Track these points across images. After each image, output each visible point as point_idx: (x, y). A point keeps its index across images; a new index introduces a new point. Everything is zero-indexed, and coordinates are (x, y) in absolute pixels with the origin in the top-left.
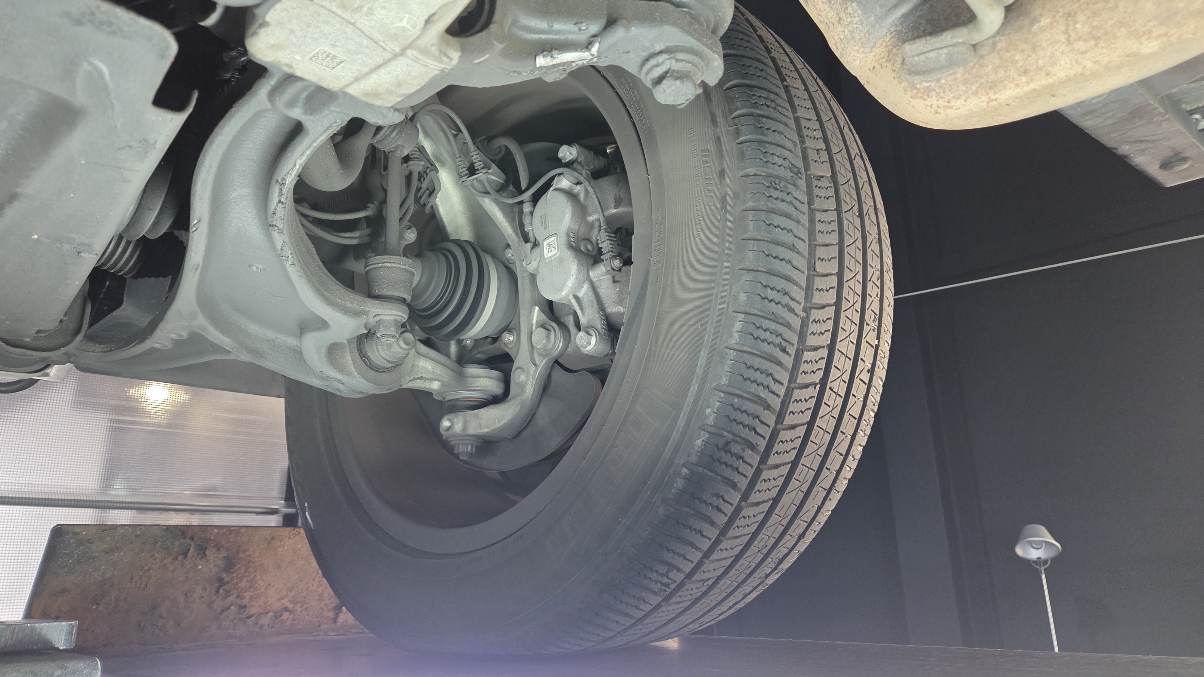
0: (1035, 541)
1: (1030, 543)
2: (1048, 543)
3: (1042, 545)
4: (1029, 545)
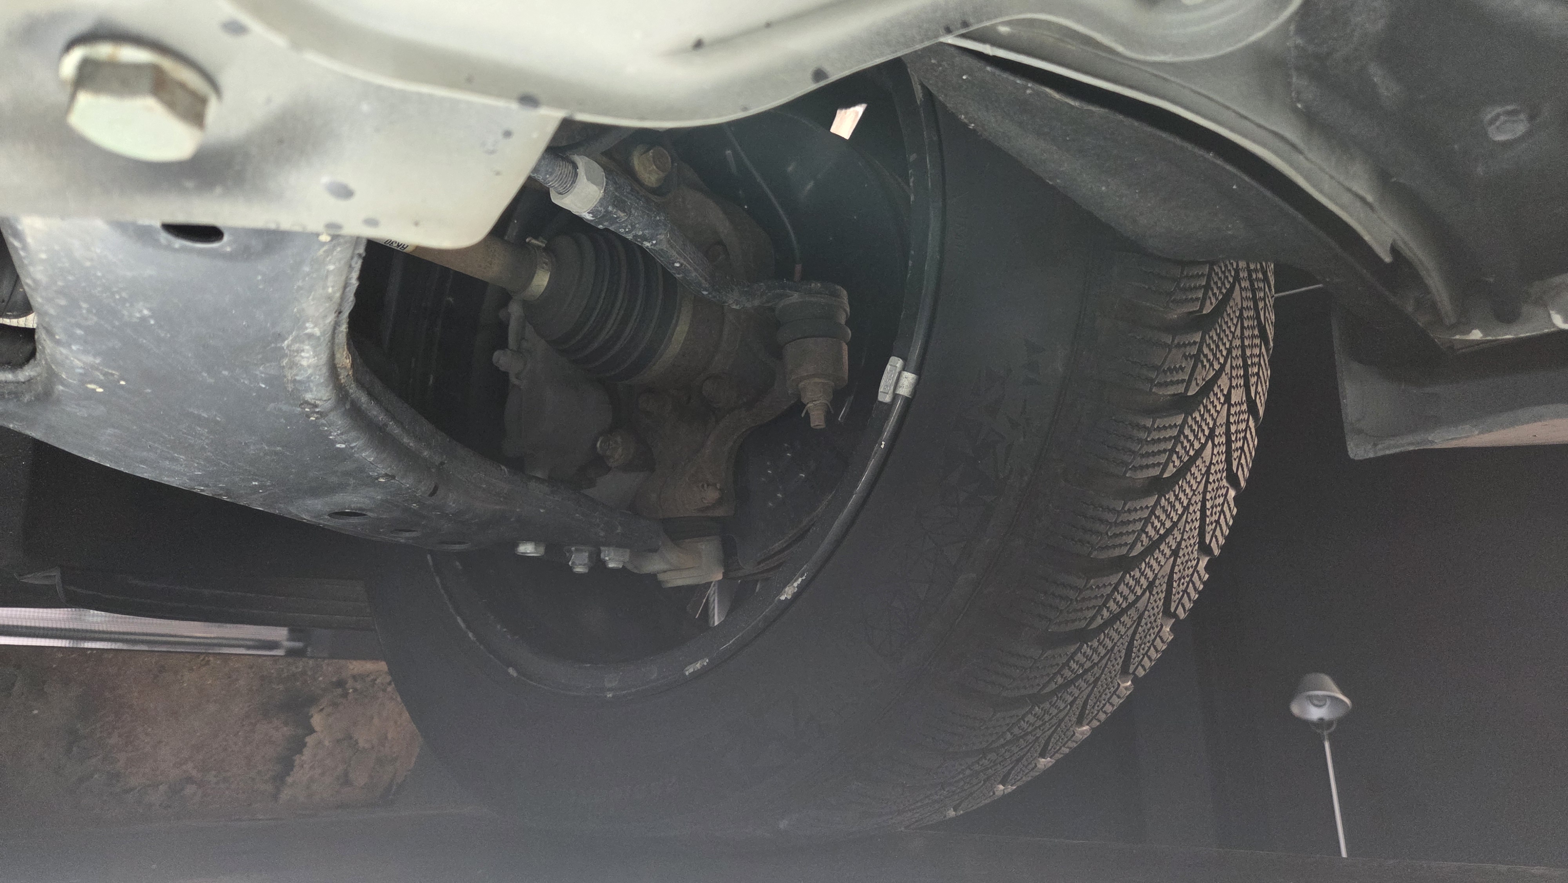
0: (1317, 696)
1: (1310, 698)
2: (1334, 699)
3: (1326, 701)
4: (1309, 701)
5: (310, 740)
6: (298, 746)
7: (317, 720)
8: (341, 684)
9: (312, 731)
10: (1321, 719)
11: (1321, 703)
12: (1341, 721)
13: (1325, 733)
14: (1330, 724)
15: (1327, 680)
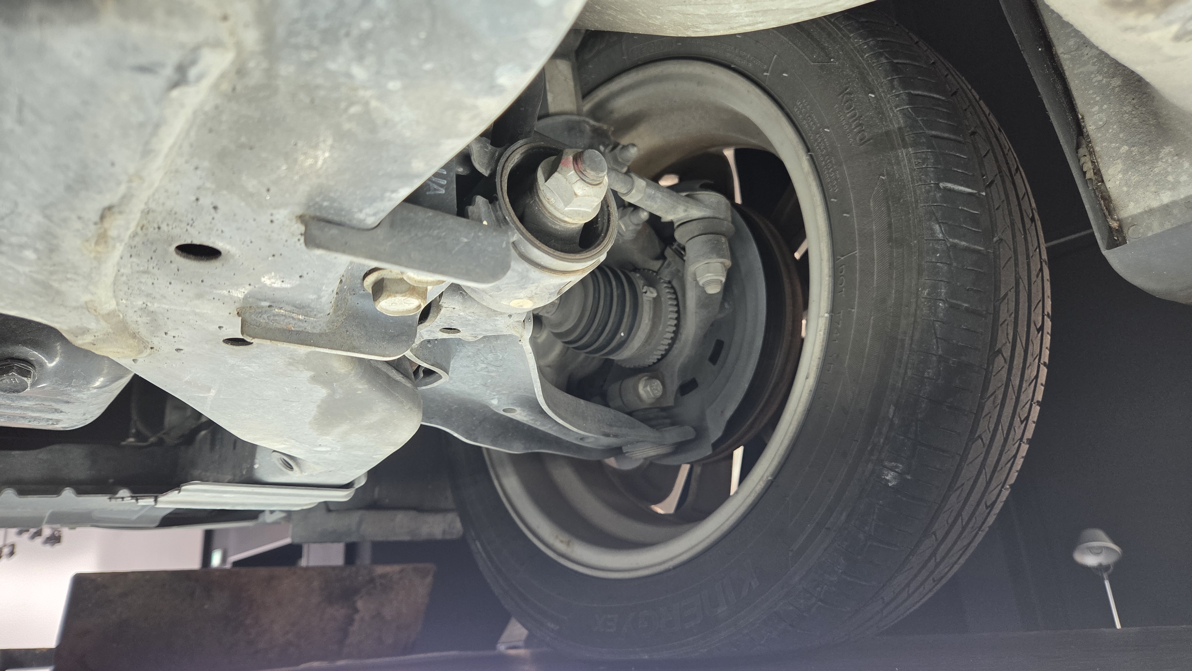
0: (1094, 548)
2: (1108, 548)
3: (1102, 550)
4: (1089, 551)
5: (357, 617)
6: (350, 621)
7: (360, 604)
8: (372, 580)
9: (356, 611)
10: (1100, 565)
11: (1099, 551)
12: (1118, 565)
13: (1105, 576)
14: (1106, 568)
15: (1100, 533)
